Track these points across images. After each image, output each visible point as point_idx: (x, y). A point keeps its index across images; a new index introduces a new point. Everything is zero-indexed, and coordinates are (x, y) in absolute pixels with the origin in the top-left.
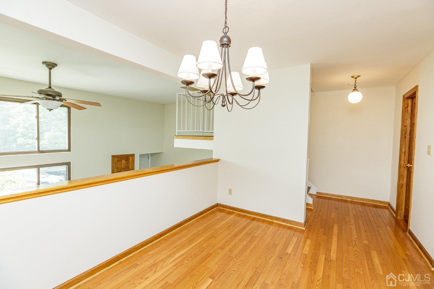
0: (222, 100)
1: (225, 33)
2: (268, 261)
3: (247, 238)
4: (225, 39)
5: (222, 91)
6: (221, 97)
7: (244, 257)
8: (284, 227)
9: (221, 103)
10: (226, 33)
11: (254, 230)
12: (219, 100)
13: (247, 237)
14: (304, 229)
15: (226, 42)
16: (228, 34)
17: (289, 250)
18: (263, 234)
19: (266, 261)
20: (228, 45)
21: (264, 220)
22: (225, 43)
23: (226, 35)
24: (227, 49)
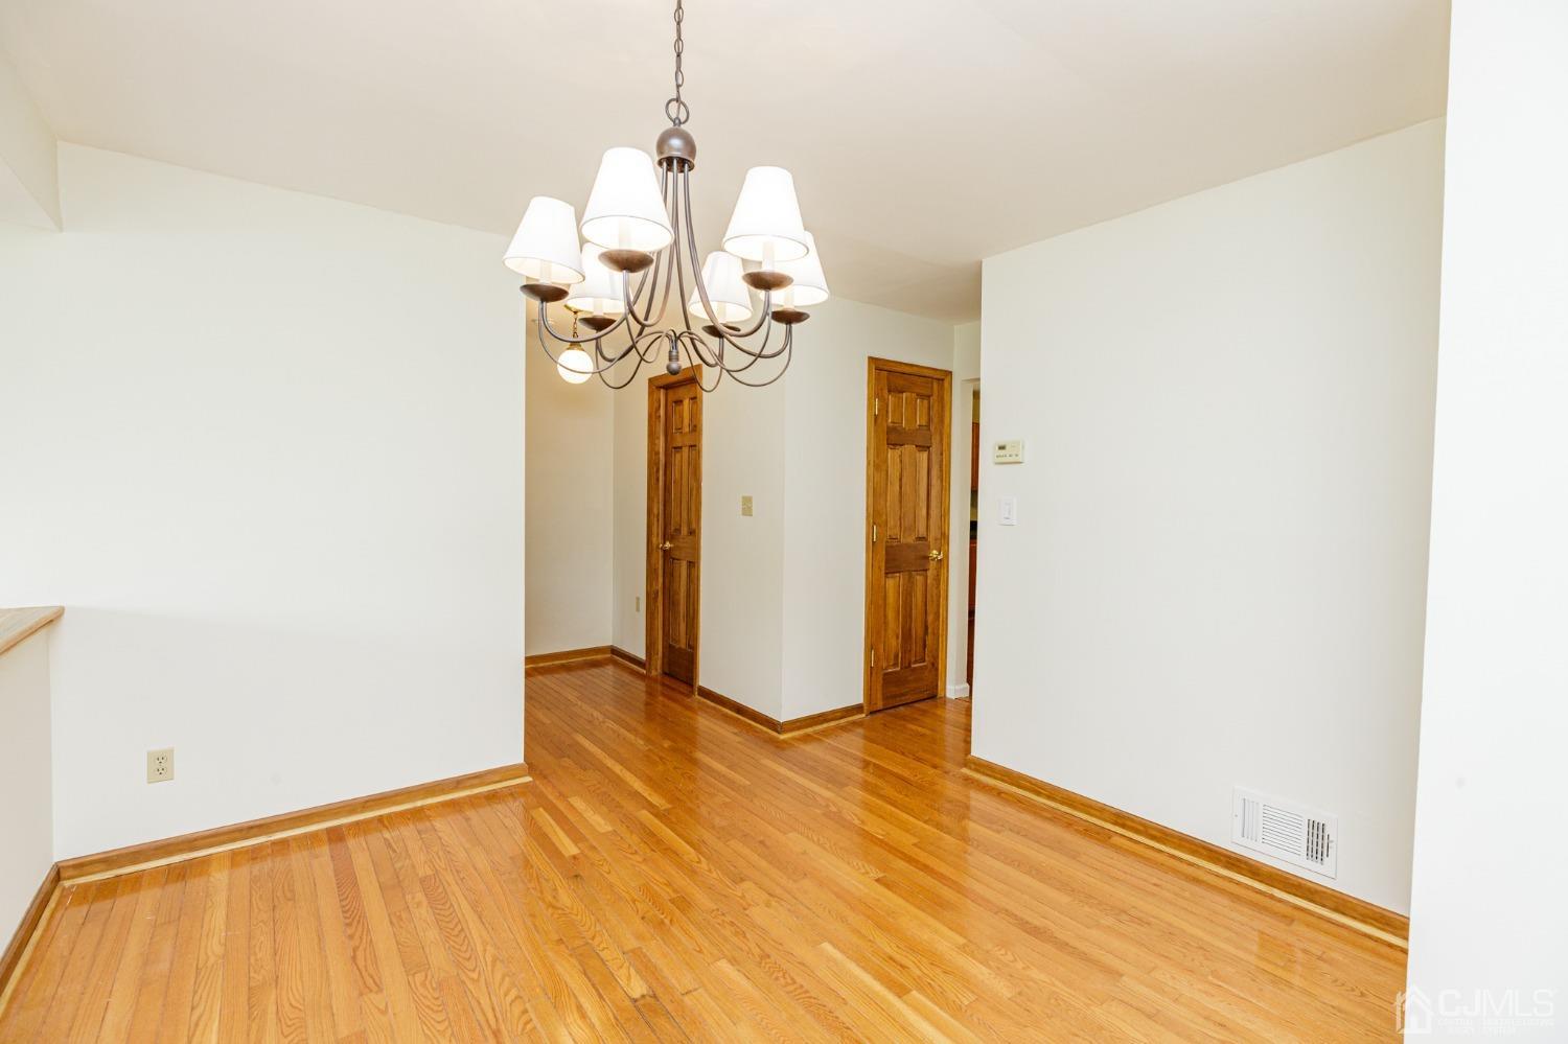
0: (670, 352)
1: (674, 123)
2: (558, 905)
3: (409, 897)
4: (676, 143)
5: (672, 322)
6: (666, 345)
7: (488, 948)
8: (473, 802)
9: (667, 362)
10: (678, 123)
11: (393, 865)
12: (659, 349)
13: (404, 896)
14: (528, 779)
15: (678, 150)
16: (685, 127)
17: (570, 848)
18: (441, 853)
19: (554, 907)
20: (682, 162)
21: (380, 819)
22: (676, 154)
23: (677, 130)
24: (681, 176)
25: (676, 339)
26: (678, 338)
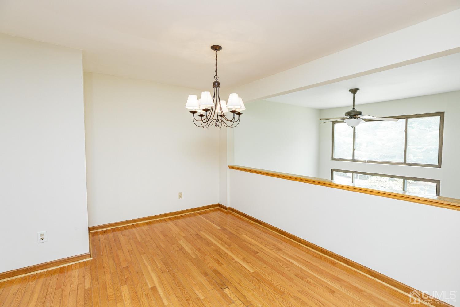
4: (216, 84)
6: (215, 121)
9: (215, 124)
10: (216, 79)
16: (218, 80)
20: (218, 87)
22: (216, 86)
23: (216, 81)
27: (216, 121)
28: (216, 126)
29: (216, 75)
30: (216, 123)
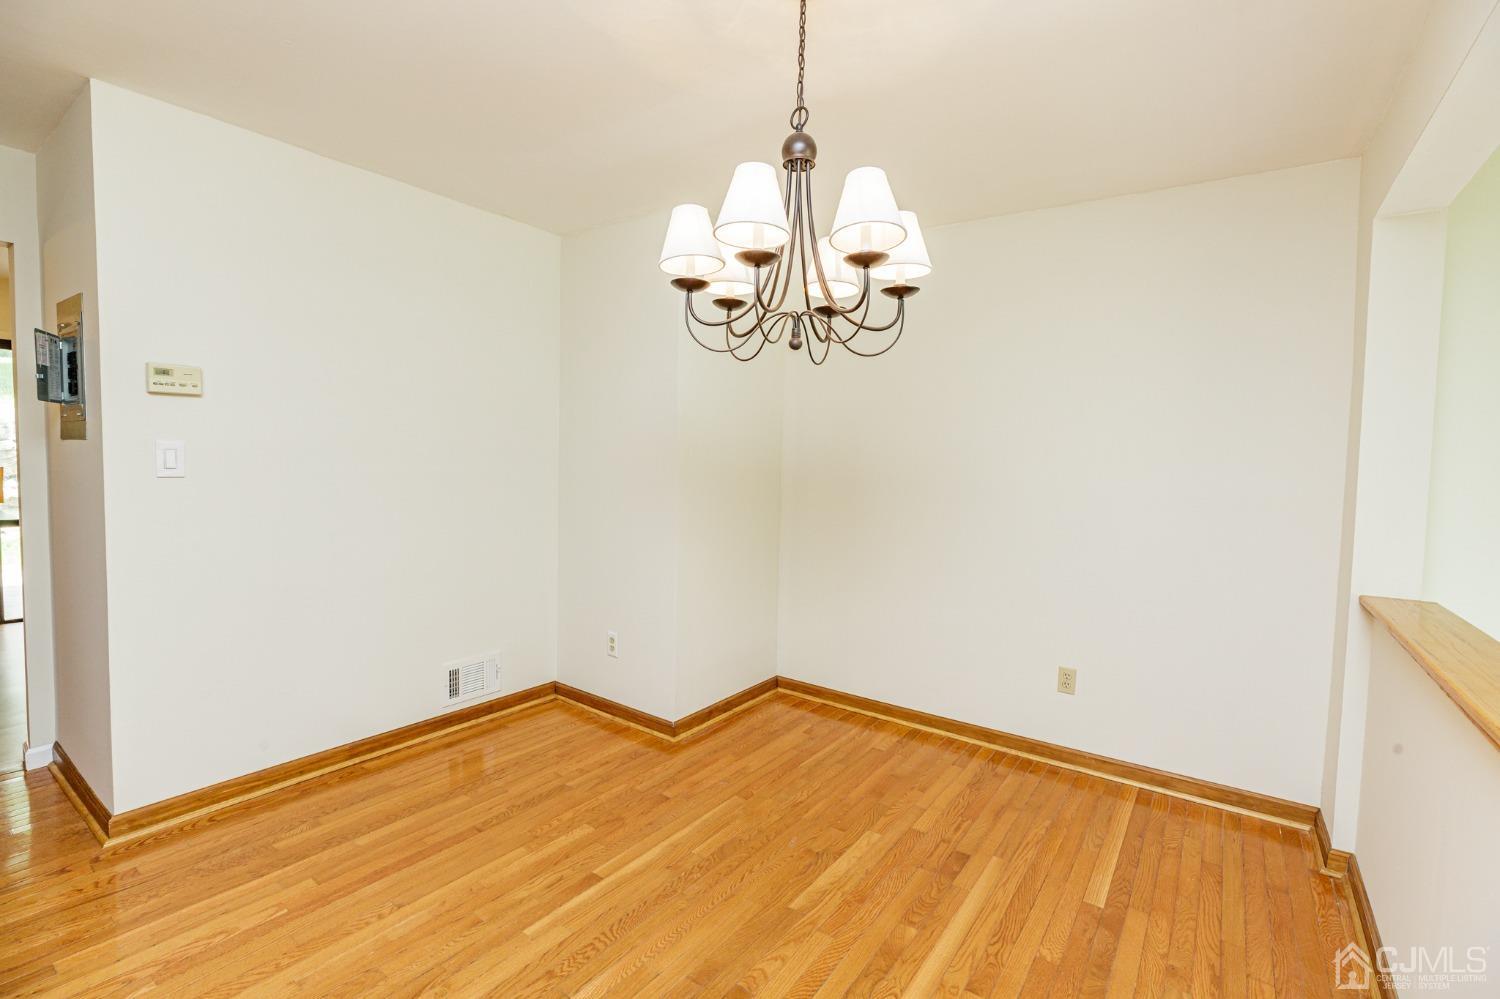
0: (793, 329)
1: (796, 128)
4: (799, 146)
5: (794, 303)
6: (790, 321)
9: (790, 338)
10: (799, 128)
15: (801, 152)
16: (806, 130)
22: (799, 155)
23: (799, 134)
24: (804, 174)
25: (797, 319)
26: (799, 317)
27: (796, 325)
28: (795, 347)
29: (800, 109)
30: (795, 335)
